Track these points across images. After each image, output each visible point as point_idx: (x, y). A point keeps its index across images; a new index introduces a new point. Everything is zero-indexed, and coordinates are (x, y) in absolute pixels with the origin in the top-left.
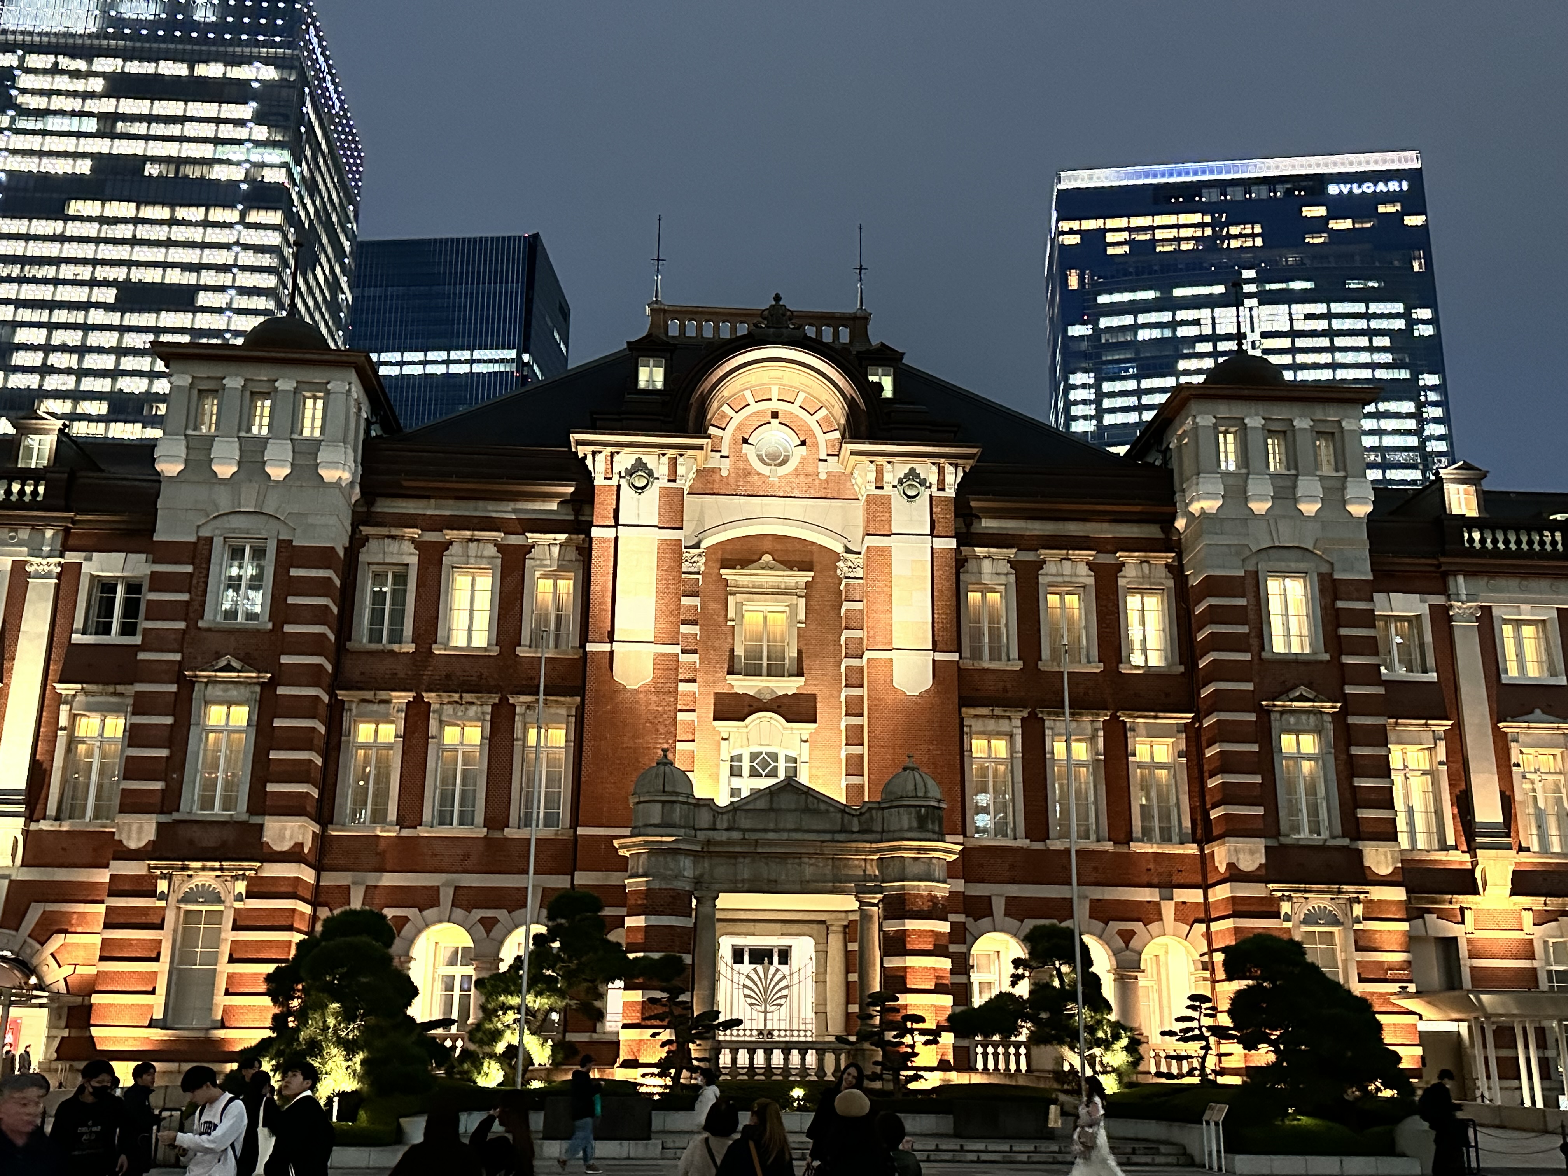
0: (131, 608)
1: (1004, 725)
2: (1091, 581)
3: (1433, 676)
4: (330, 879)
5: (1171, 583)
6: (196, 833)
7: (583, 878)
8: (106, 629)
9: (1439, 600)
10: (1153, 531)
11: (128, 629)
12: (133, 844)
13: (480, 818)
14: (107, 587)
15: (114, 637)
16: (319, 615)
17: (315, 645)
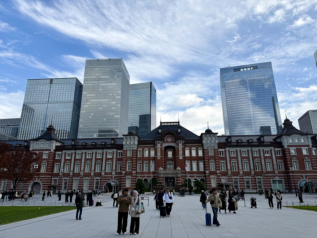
0: (121, 155)
1: (189, 162)
2: (196, 149)
3: (224, 156)
4: (137, 175)
5: (202, 149)
6: (128, 172)
7: (156, 175)
8: (120, 156)
9: (225, 149)
10: (201, 145)
11: (121, 156)
12: (123, 173)
13: (148, 170)
14: (120, 153)
15: (120, 157)
16: (135, 155)
17: (135, 157)
